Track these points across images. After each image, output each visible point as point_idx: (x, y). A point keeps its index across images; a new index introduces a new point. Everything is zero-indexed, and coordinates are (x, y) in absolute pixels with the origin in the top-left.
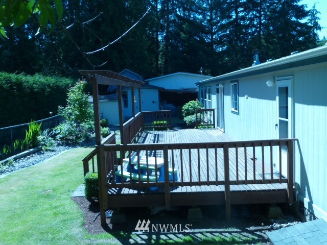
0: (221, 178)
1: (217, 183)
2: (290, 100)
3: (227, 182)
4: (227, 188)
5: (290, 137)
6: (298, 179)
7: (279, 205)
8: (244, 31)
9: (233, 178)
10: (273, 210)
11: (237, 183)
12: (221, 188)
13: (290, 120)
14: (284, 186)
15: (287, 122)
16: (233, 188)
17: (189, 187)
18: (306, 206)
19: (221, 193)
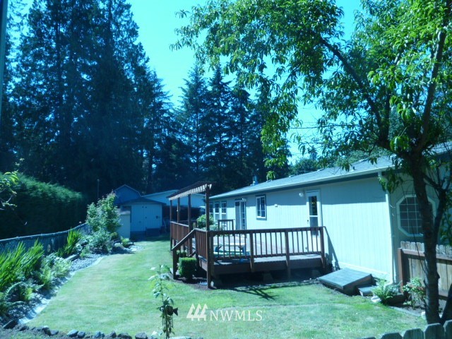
0: (284, 252)
1: (282, 255)
2: (318, 203)
3: (288, 255)
4: (288, 258)
5: (319, 225)
6: (327, 251)
7: (317, 268)
8: (228, 153)
9: (291, 251)
10: (314, 272)
11: (294, 254)
12: (284, 258)
13: (319, 216)
14: (319, 256)
15: (317, 218)
16: (292, 258)
17: (265, 258)
18: (334, 265)
19: (284, 262)
